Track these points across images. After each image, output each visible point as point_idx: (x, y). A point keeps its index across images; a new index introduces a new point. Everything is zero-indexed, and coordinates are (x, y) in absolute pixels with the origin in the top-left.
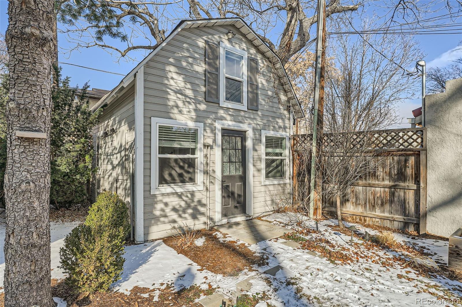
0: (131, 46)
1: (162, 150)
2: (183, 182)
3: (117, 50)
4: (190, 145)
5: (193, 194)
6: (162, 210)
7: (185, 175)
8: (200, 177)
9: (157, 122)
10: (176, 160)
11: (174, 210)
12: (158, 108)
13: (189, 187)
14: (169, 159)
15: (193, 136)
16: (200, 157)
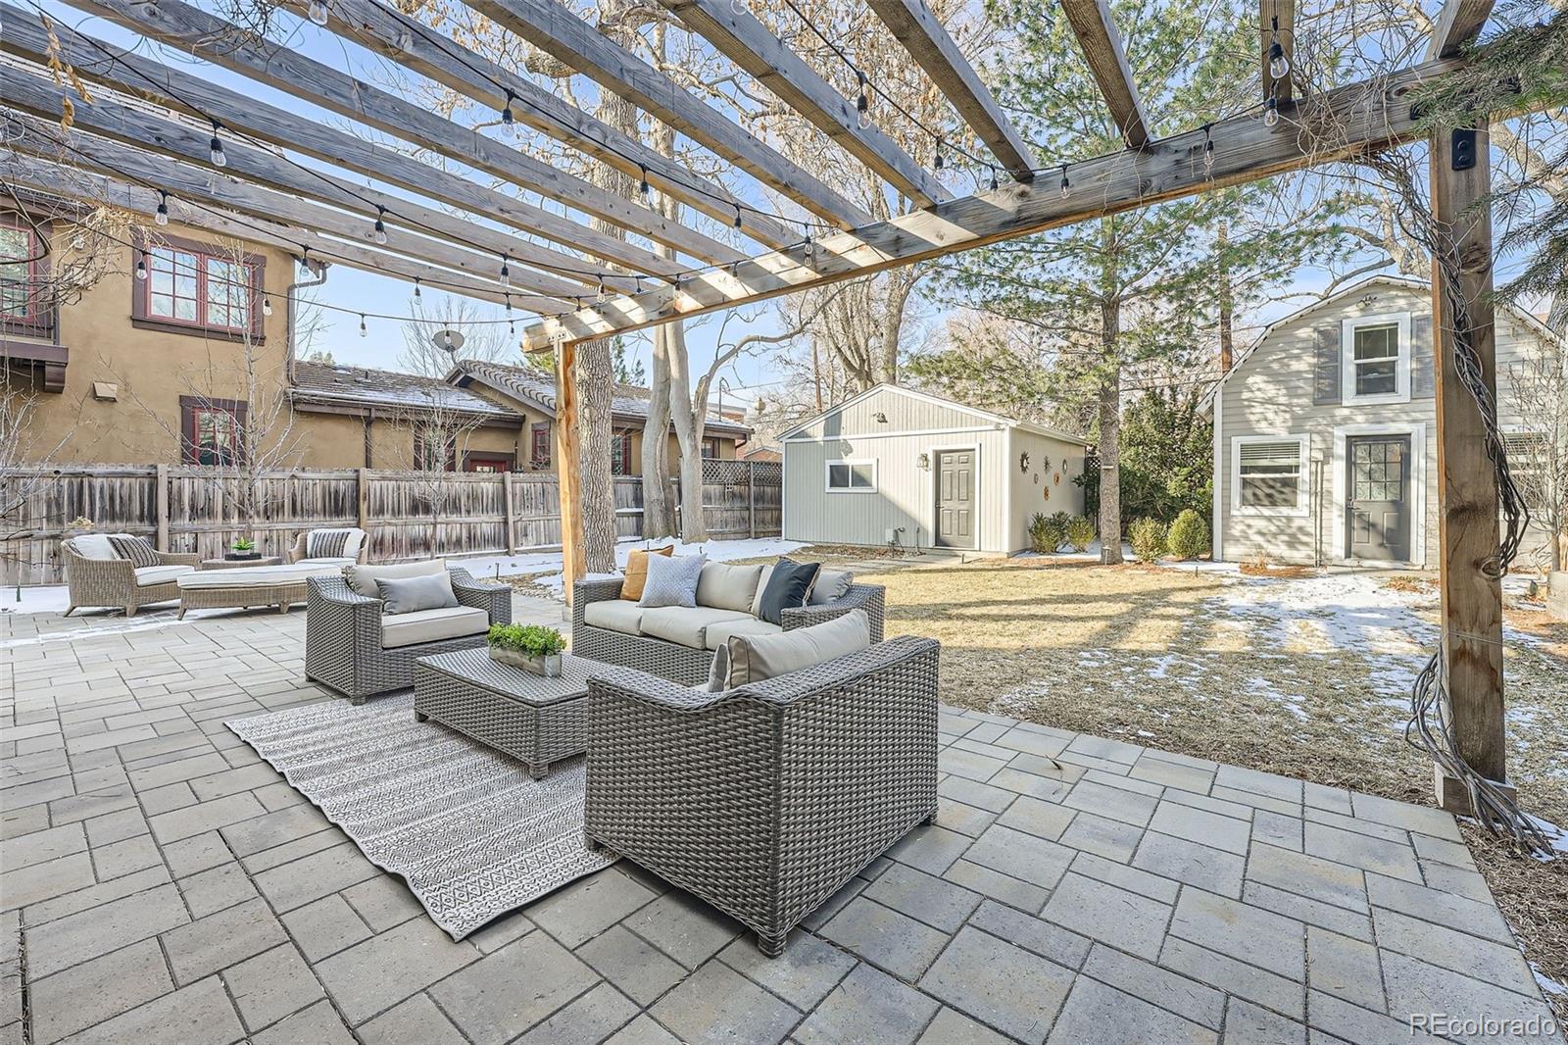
0: (1337, 278)
1: (1244, 470)
2: (1274, 504)
3: (1309, 294)
4: (1291, 461)
5: (1289, 519)
6: (1243, 531)
7: (1276, 495)
8: (1303, 499)
9: (1237, 442)
10: (1263, 480)
11: (1260, 533)
12: (1237, 426)
13: (1285, 511)
14: (1253, 479)
15: (1293, 448)
16: (1304, 474)
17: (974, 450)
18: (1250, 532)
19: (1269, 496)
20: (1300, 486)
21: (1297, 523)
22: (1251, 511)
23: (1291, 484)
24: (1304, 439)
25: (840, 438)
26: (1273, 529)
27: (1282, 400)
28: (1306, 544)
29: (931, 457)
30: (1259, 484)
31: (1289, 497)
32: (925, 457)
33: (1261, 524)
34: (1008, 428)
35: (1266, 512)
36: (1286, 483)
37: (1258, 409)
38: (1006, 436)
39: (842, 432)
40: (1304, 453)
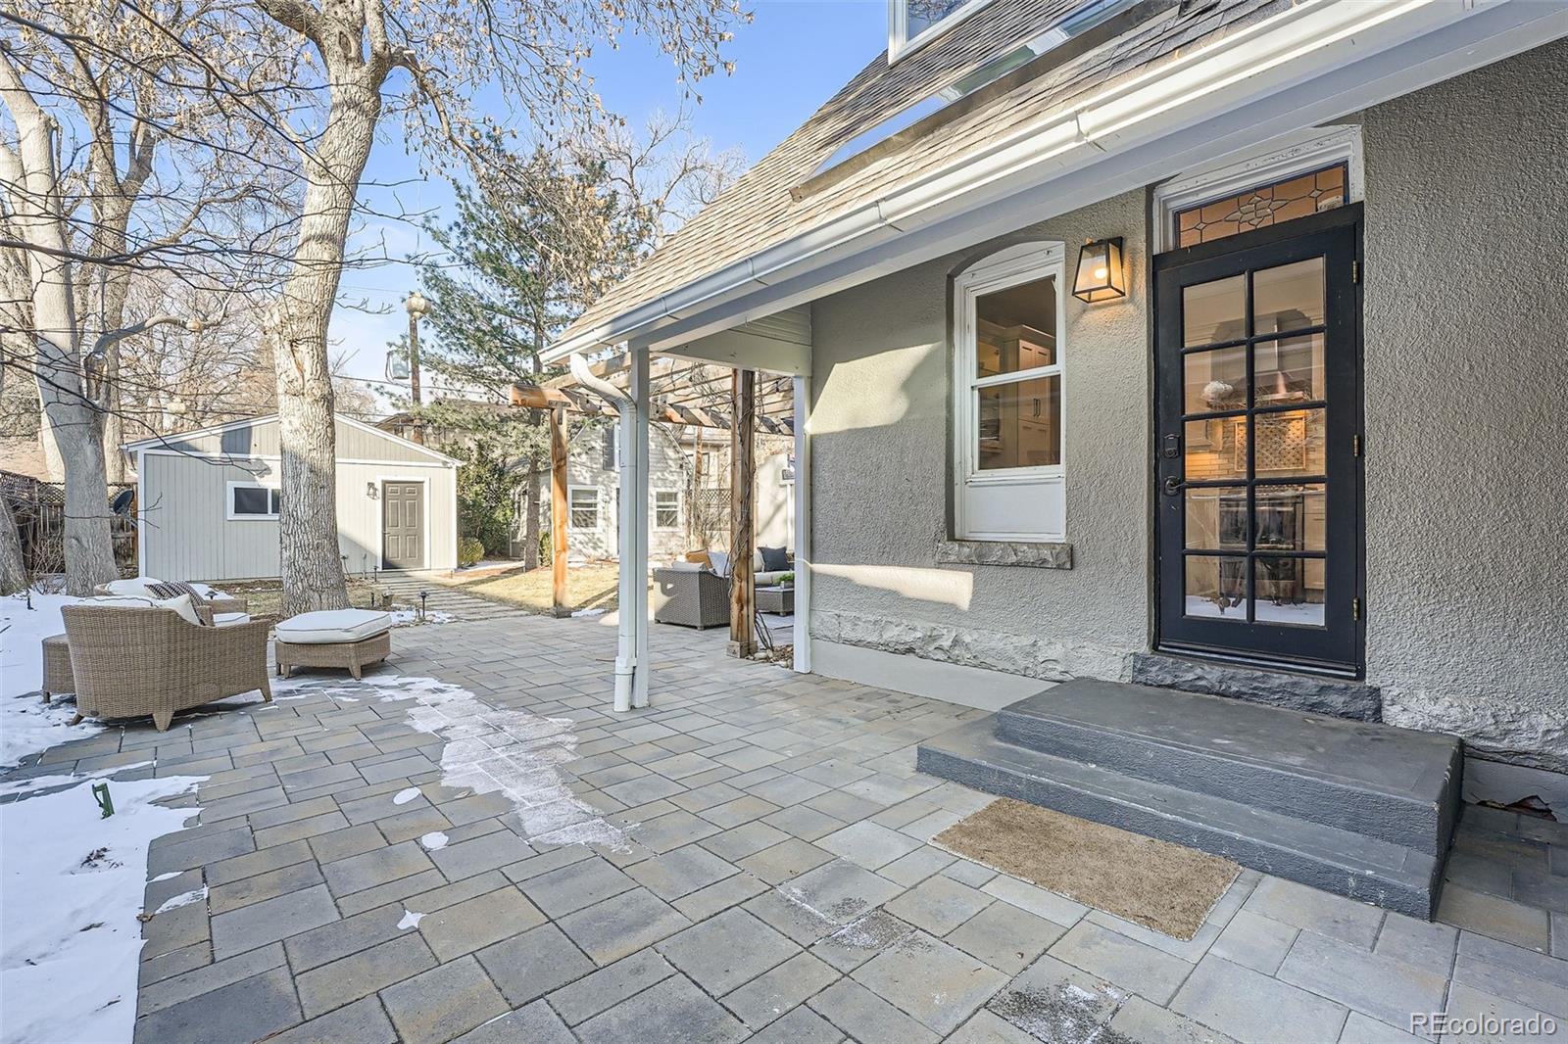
1: (574, 505)
4: (594, 501)
5: (593, 533)
7: (590, 521)
8: (599, 522)
10: (584, 512)
13: (592, 529)
14: (578, 510)
16: (599, 508)
17: (423, 482)
18: (576, 542)
19: (585, 520)
20: (598, 515)
21: (596, 536)
22: (577, 530)
23: (593, 513)
24: (600, 488)
25: (252, 456)
26: (587, 540)
27: (589, 464)
28: (601, 547)
29: (379, 486)
30: (580, 513)
31: (593, 521)
32: (371, 485)
33: (581, 537)
34: (454, 467)
35: (584, 530)
36: (591, 512)
37: (578, 468)
38: (453, 473)
39: (252, 451)
40: (599, 496)
